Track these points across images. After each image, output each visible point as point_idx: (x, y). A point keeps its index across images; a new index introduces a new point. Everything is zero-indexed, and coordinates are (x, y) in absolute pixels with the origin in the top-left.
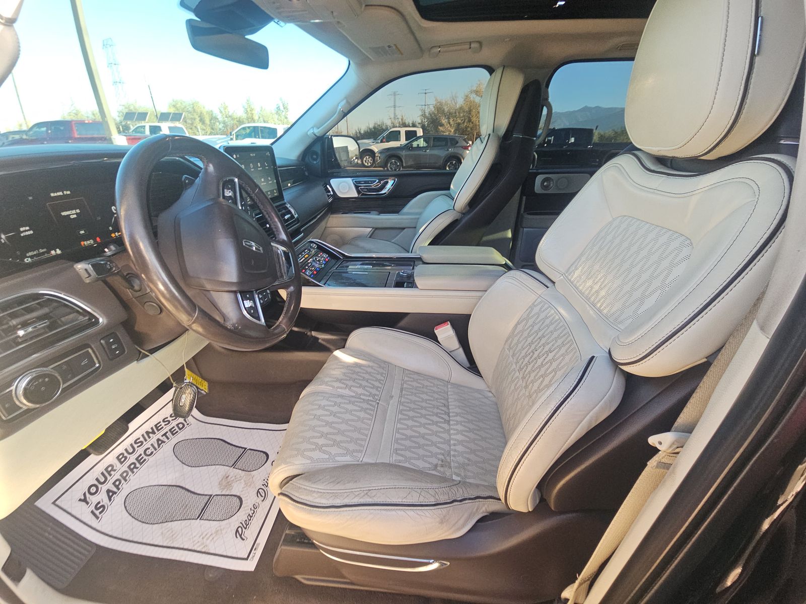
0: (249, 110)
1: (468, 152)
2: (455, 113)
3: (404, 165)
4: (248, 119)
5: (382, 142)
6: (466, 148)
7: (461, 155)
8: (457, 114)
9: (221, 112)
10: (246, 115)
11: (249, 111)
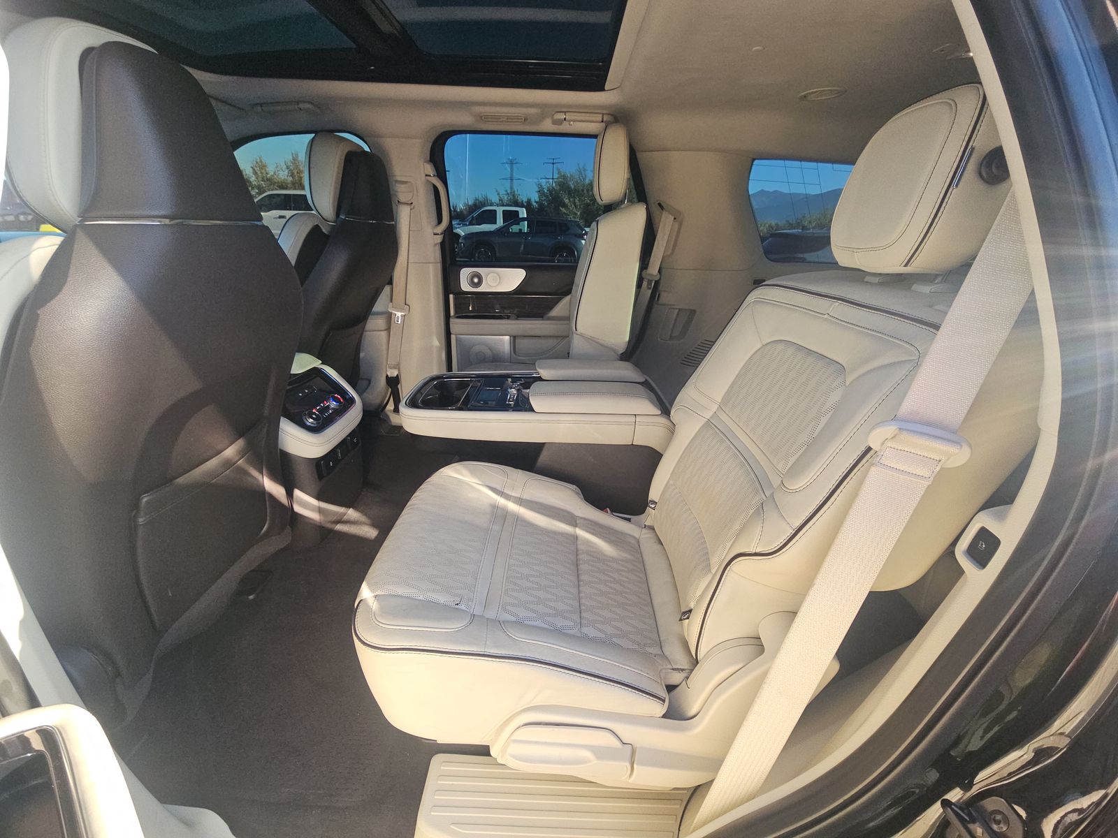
0: (295, 172)
1: (583, 242)
2: (583, 190)
3: (498, 255)
4: (293, 183)
5: (471, 224)
6: (581, 237)
7: (574, 245)
8: (585, 192)
9: (255, 173)
10: (291, 179)
11: (295, 174)
